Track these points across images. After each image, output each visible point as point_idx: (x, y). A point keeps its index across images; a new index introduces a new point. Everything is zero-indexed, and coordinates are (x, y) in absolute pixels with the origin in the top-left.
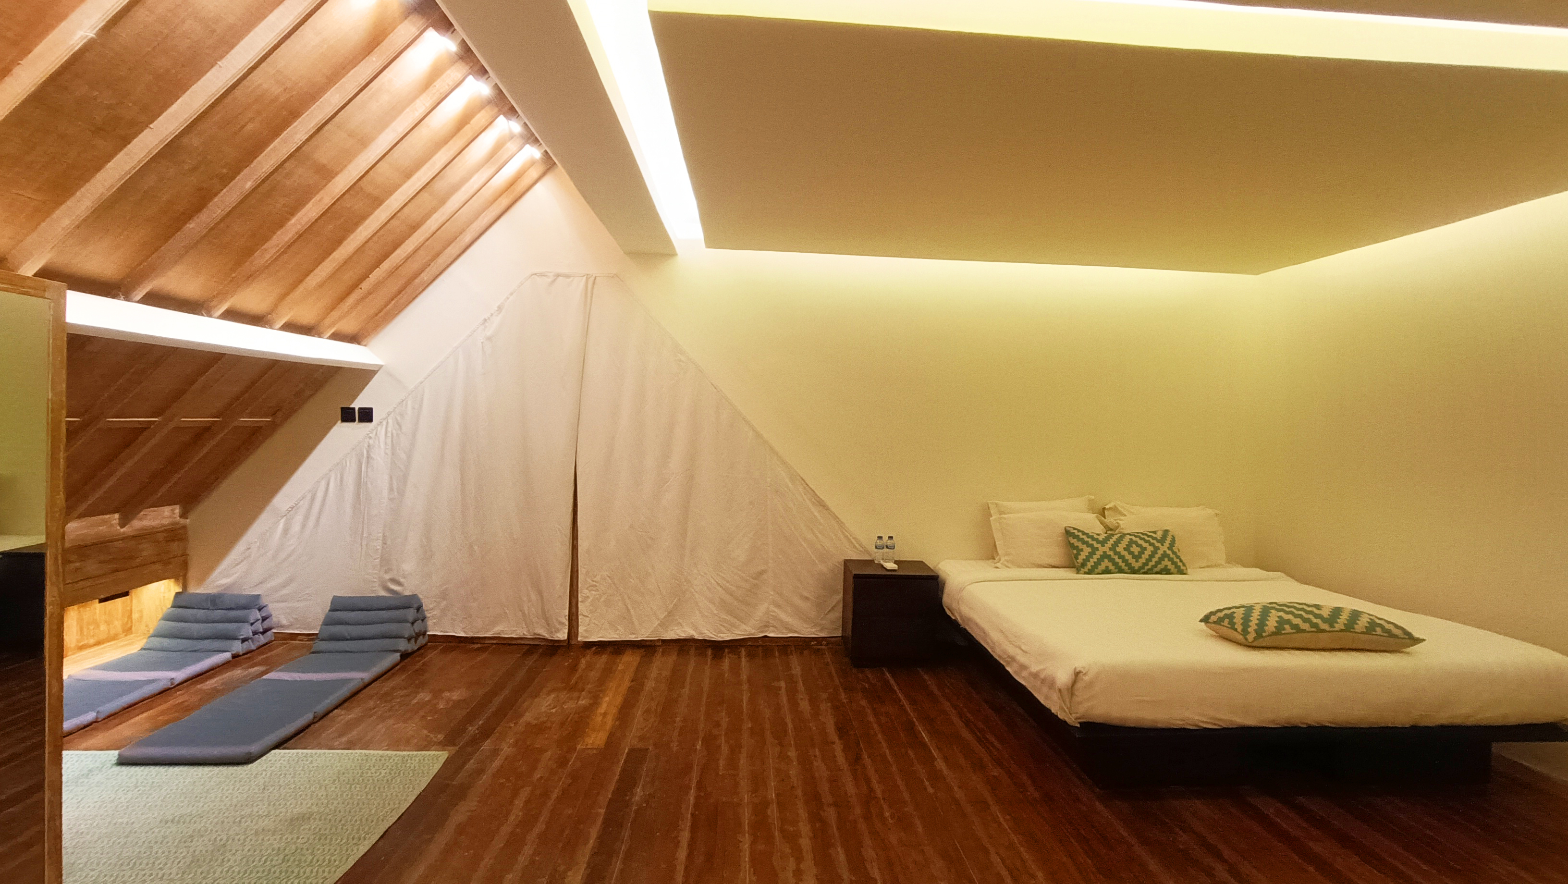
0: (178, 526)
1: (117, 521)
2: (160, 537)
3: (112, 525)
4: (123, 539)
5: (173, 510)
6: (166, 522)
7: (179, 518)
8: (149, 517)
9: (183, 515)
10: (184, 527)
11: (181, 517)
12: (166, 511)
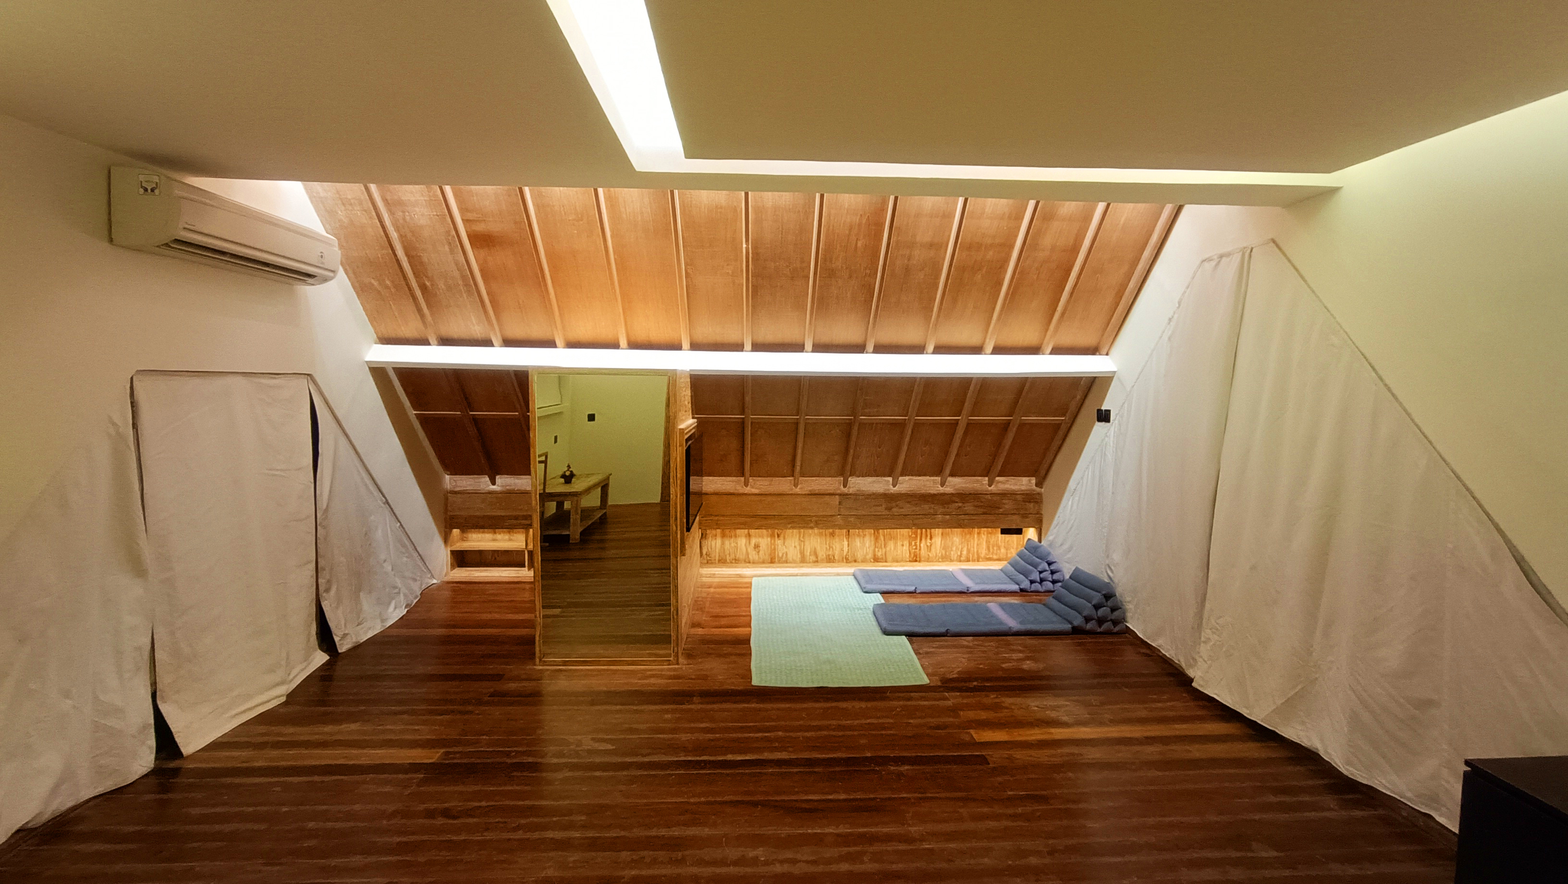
0: (1035, 492)
1: (987, 482)
2: (1019, 497)
3: (983, 484)
4: (991, 494)
5: (1030, 481)
6: (1023, 488)
7: (1034, 487)
8: (1010, 483)
9: (1039, 484)
10: (1040, 494)
11: (1037, 485)
12: (1025, 480)
